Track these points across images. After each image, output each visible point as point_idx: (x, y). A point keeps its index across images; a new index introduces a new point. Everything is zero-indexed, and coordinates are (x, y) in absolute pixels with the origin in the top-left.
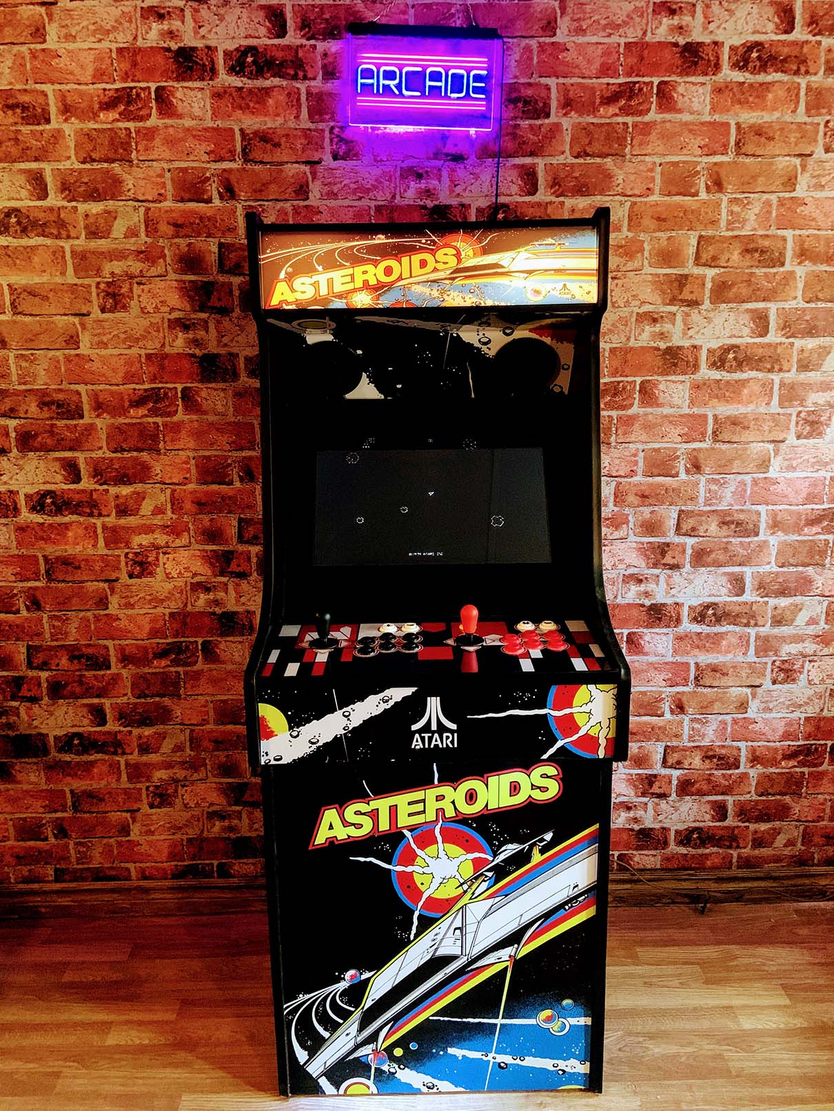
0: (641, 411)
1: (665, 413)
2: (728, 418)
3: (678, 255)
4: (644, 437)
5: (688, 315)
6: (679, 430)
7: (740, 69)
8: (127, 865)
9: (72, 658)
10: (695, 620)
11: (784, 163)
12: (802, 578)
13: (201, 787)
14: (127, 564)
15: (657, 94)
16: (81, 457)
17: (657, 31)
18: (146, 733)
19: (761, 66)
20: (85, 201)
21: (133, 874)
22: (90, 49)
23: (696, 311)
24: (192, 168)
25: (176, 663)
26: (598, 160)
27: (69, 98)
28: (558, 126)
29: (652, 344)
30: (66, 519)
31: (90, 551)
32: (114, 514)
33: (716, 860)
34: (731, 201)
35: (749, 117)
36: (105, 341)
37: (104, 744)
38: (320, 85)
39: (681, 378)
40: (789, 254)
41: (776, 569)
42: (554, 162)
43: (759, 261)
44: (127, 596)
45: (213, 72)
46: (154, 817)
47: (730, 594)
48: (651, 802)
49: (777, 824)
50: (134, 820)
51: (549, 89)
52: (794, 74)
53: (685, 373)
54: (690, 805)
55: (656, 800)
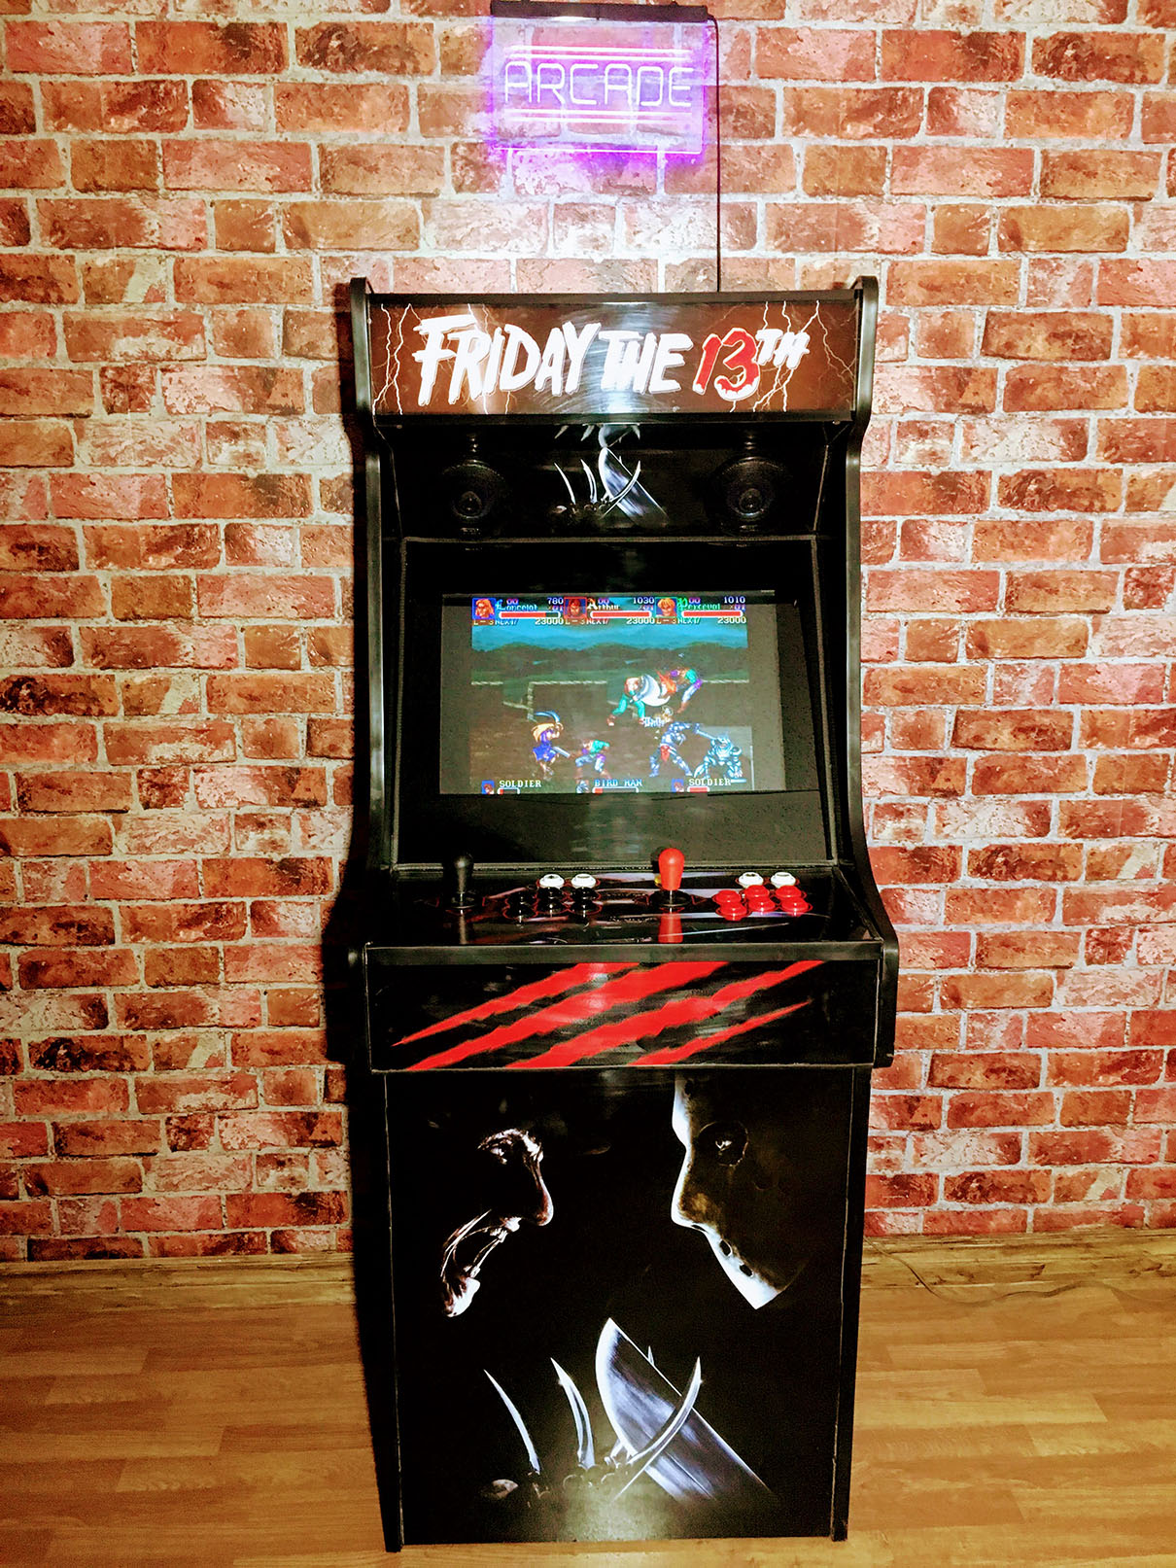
0: (904, 565)
1: (937, 569)
2: (1027, 577)
3: (958, 340)
4: (907, 604)
5: (971, 427)
6: (958, 594)
7: (1049, 72)
8: (137, 1235)
9: (57, 928)
10: (977, 871)
11: (1110, 209)
12: (1133, 810)
13: (247, 1120)
14: (140, 786)
15: (930, 107)
16: (73, 627)
17: (931, 15)
18: (167, 1040)
19: (1078, 70)
20: (86, 248)
21: (146, 1248)
22: (98, 23)
23: (984, 421)
24: (247, 201)
25: (211, 934)
26: (843, 200)
27: (63, 97)
28: (785, 150)
29: (920, 468)
30: (51, 720)
31: (86, 767)
32: (121, 712)
33: (1005, 1221)
34: (1037, 264)
35: (1060, 143)
36: (113, 455)
37: (104, 1055)
38: (438, 82)
39: (961, 518)
40: (1116, 341)
41: (1094, 797)
42: (780, 201)
43: (1073, 351)
44: (140, 835)
45: (280, 61)
46: (177, 1164)
47: (1029, 833)
48: (910, 1136)
49: (1091, 1167)
50: (148, 1169)
51: (773, 96)
52: (1126, 81)
53: (965, 511)
54: (967, 1140)
55: (919, 1134)
